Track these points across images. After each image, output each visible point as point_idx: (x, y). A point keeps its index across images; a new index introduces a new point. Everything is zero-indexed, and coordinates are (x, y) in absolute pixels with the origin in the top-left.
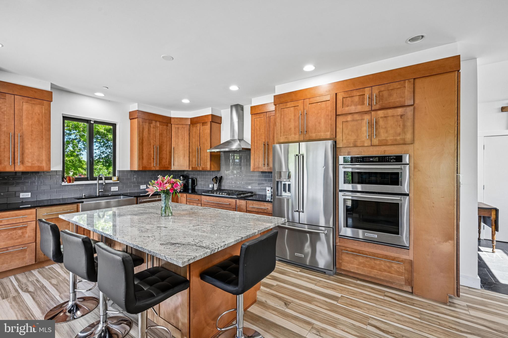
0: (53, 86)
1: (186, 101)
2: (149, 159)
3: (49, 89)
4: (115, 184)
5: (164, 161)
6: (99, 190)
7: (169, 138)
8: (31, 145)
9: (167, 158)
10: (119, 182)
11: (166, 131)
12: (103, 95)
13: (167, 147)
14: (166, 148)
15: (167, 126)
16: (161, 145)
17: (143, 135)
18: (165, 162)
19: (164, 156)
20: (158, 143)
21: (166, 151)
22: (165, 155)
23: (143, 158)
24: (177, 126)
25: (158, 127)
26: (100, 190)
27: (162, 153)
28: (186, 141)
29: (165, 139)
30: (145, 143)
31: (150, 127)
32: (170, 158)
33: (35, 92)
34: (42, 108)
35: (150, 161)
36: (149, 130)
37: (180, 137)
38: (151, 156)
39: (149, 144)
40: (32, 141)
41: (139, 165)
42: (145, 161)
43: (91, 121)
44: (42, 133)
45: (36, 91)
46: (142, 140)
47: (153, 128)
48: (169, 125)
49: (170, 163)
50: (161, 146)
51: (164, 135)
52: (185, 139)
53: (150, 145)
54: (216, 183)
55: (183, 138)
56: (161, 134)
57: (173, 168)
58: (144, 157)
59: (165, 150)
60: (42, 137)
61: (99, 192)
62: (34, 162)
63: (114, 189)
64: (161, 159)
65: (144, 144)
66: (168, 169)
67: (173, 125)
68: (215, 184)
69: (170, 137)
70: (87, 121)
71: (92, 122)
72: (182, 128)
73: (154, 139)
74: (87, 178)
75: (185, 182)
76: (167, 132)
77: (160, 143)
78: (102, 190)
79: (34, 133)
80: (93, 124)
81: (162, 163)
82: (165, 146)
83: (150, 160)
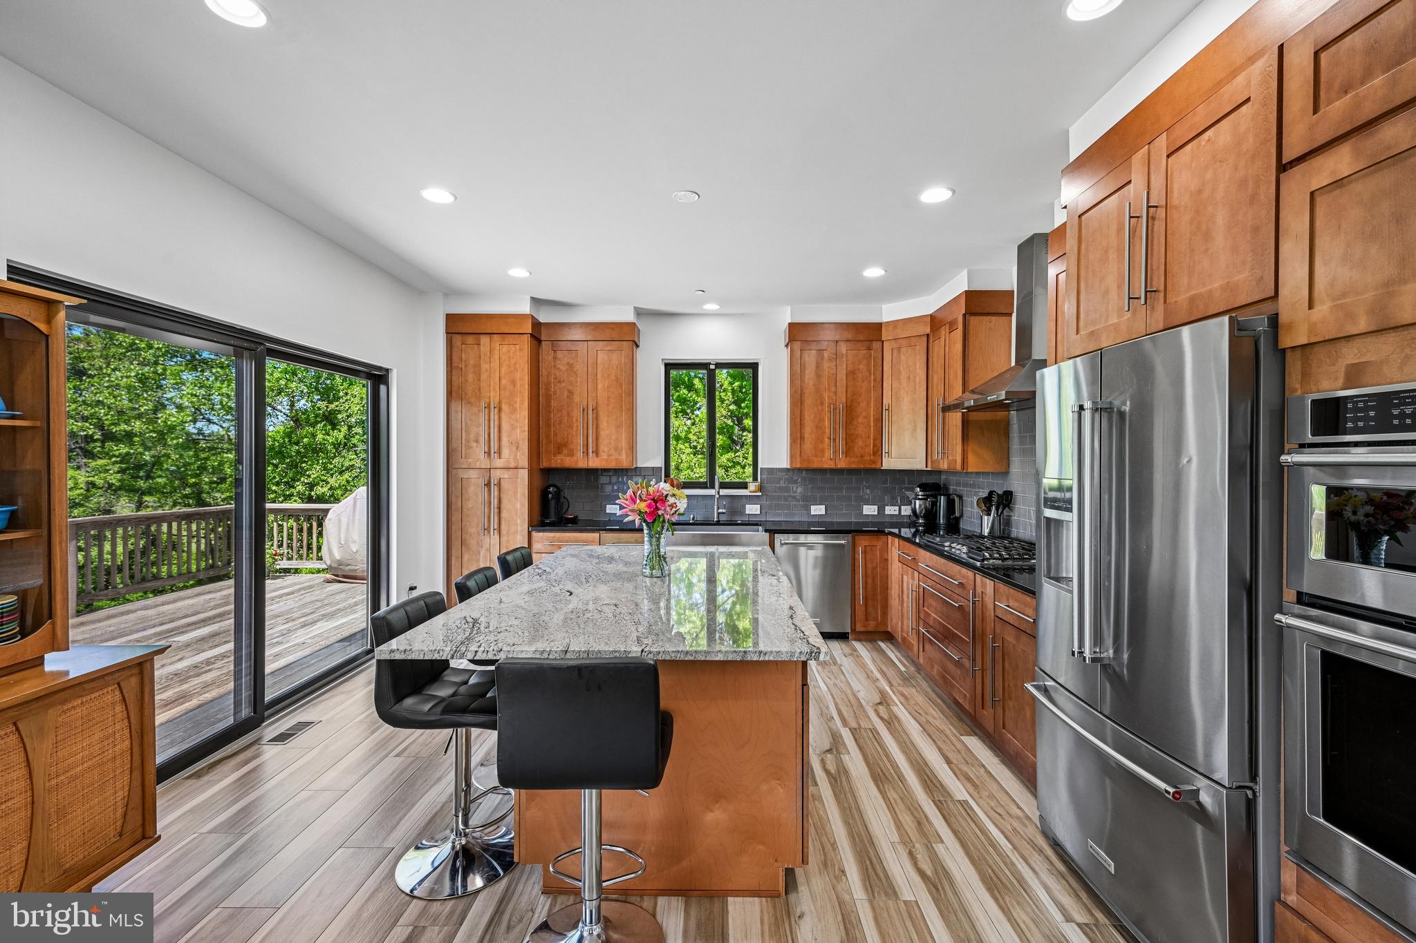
0: (639, 312)
1: (874, 272)
2: (820, 440)
3: (629, 317)
4: (751, 499)
5: (860, 443)
6: (718, 508)
7: (875, 380)
8: (607, 422)
9: (869, 437)
10: (760, 494)
11: (865, 362)
12: (718, 307)
13: (868, 405)
14: (866, 411)
15: (869, 348)
16: (852, 401)
17: (804, 381)
18: (862, 448)
19: (860, 430)
20: (842, 398)
21: (865, 417)
22: (863, 427)
23: (802, 438)
24: (895, 345)
25: (842, 355)
26: (720, 511)
27: (855, 423)
28: (919, 383)
29: (865, 385)
30: (808, 402)
31: (822, 357)
32: (879, 437)
33: (613, 329)
34: (621, 355)
35: (821, 446)
36: (817, 367)
37: (904, 375)
38: (824, 433)
39: (819, 402)
40: (608, 416)
41: (792, 457)
42: (808, 445)
43: (710, 364)
44: (622, 401)
45: (613, 326)
46: (802, 394)
47: (830, 360)
48: (876, 345)
49: (878, 451)
50: (850, 406)
51: (860, 375)
52: (915, 377)
53: (822, 404)
54: (989, 515)
55: (912, 377)
56: (851, 374)
57: (888, 463)
58: (806, 436)
59: (864, 414)
60: (621, 407)
61: (719, 514)
62: (611, 453)
63: (753, 509)
64: (850, 440)
65: (806, 404)
66: (873, 466)
67: (885, 344)
68: (986, 517)
69: (879, 378)
70: (704, 366)
71: (712, 367)
72: (909, 348)
73: (833, 389)
74: (706, 483)
75: (928, 504)
76: (868, 365)
77: (849, 395)
78: (724, 511)
79: (611, 400)
80: (714, 370)
81: (856, 450)
82: (863, 405)
83: (822, 442)
